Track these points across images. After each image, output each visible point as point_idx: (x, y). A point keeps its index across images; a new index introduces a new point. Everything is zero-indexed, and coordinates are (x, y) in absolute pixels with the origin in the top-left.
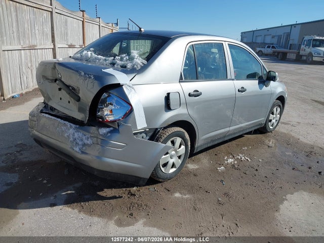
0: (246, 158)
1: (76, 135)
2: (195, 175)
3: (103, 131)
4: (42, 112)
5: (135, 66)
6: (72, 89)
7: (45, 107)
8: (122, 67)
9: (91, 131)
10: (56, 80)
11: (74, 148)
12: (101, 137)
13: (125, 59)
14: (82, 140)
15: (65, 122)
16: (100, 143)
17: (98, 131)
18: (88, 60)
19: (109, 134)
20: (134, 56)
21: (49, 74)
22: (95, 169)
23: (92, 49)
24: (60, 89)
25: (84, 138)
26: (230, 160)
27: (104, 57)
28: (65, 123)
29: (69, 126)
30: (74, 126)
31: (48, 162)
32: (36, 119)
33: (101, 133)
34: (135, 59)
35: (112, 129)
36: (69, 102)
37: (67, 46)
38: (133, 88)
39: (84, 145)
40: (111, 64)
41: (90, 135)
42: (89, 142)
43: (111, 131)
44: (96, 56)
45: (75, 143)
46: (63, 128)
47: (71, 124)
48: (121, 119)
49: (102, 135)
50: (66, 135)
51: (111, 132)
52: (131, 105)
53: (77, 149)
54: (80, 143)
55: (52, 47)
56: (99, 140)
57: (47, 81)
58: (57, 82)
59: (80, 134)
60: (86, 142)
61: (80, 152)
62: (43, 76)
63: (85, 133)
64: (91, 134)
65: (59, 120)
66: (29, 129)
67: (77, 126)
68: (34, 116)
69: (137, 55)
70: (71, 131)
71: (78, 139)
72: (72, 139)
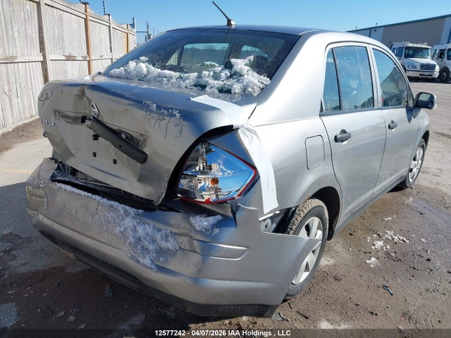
0: (401, 238)
1: (140, 229)
2: (337, 279)
3: (202, 222)
4: (54, 179)
5: (250, 89)
6: (127, 137)
7: (58, 168)
8: (221, 91)
9: (172, 222)
10: (83, 119)
11: (141, 260)
12: (199, 237)
13: (223, 75)
14: (154, 241)
15: (112, 203)
16: (198, 250)
17: (189, 222)
18: (142, 78)
19: (216, 231)
20: (241, 69)
21: (69, 108)
22: (189, 302)
23: (143, 58)
24: (96, 137)
25: (158, 236)
26: (379, 244)
27: (178, 73)
28: (112, 206)
29: (122, 212)
30: (132, 211)
31: (68, 270)
32: (43, 193)
33: (198, 228)
34: (246, 76)
35: (219, 217)
36: (115, 162)
37: (64, 58)
38: (255, 133)
39: (161, 252)
40: (196, 85)
41: (169, 229)
42: (170, 245)
43: (219, 222)
44: (159, 70)
45: (139, 247)
46: (110, 215)
47: (127, 208)
48: (235, 196)
49: (200, 232)
50: (117, 230)
51: (219, 225)
52: (254, 168)
53: (147, 261)
54: (151, 247)
55: (41, 59)
56: (196, 243)
57: (63, 121)
58: (88, 122)
59: (149, 229)
60: (163, 244)
61: (153, 267)
62: (55, 111)
63: (158, 225)
64: (173, 226)
65: (97, 197)
66: (30, 212)
67: (140, 211)
68: (39, 188)
69: (247, 68)
70: (129, 222)
71: (145, 238)
72: (131, 239)
